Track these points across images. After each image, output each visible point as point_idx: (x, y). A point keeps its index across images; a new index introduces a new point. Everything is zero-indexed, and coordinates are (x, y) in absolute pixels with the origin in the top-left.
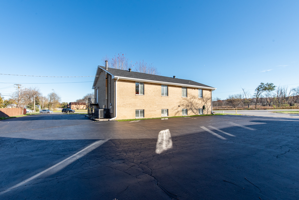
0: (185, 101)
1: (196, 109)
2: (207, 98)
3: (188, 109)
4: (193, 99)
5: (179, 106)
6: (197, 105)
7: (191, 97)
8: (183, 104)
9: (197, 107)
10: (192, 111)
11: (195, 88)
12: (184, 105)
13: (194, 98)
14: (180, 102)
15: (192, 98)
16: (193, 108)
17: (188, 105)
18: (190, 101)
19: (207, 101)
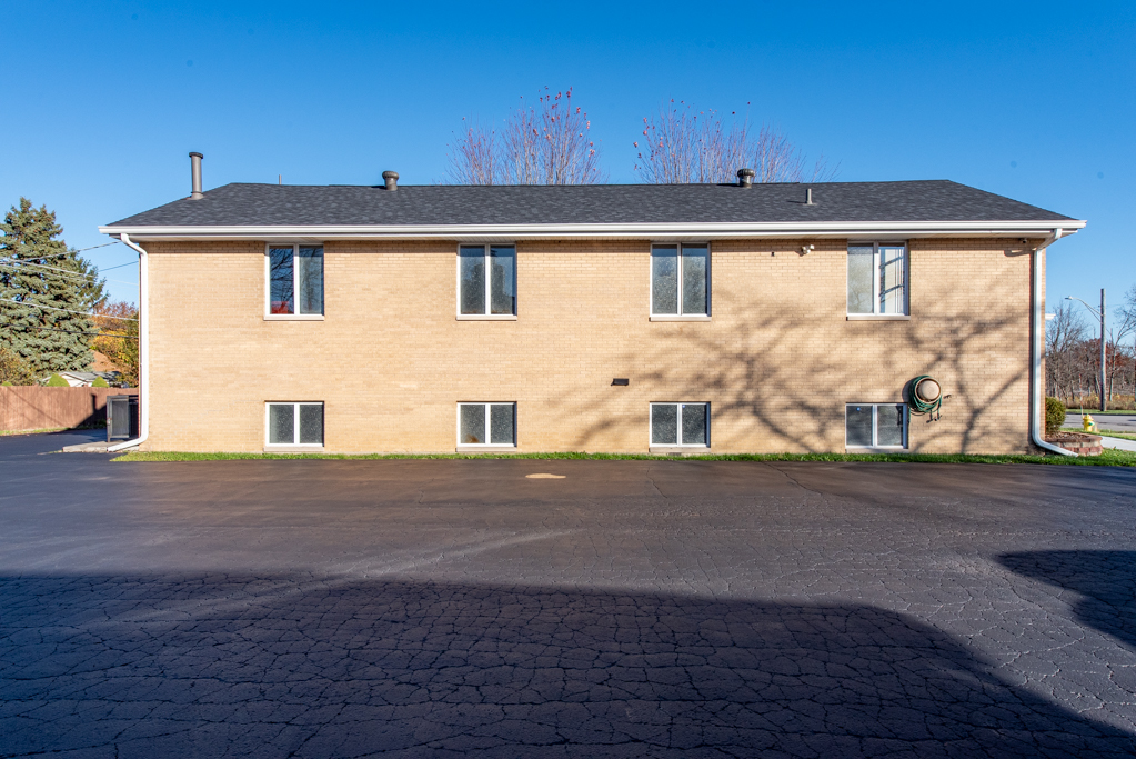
0: (687, 344)
1: (813, 411)
2: (964, 317)
3: (714, 408)
4: (771, 333)
5: (616, 382)
6: (826, 378)
7: (749, 315)
8: (657, 366)
9: (828, 392)
10: (765, 421)
11: (799, 244)
12: (672, 374)
13: (782, 322)
14: (630, 357)
15: (765, 323)
16: (775, 401)
17: (713, 373)
18: (736, 346)
19: (958, 344)
